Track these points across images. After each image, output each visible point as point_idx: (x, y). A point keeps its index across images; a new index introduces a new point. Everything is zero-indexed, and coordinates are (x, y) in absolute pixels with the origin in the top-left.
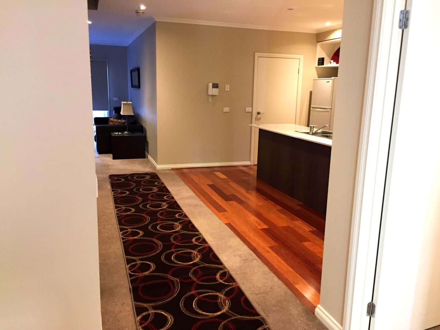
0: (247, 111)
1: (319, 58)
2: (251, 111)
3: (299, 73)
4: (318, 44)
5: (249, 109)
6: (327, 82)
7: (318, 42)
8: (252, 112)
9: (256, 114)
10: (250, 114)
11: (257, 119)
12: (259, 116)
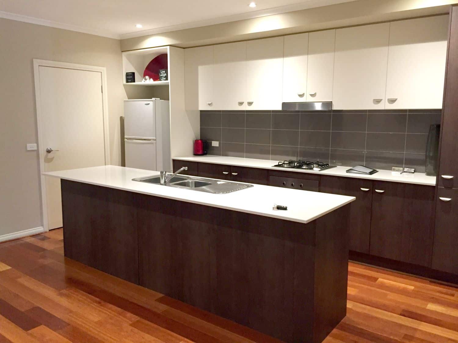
0: (29, 149)
1: (127, 73)
2: (35, 148)
3: (102, 92)
4: (123, 54)
5: (31, 146)
6: (146, 105)
7: (122, 51)
8: (37, 151)
9: (45, 153)
10: (35, 153)
11: (48, 160)
12: (50, 155)
